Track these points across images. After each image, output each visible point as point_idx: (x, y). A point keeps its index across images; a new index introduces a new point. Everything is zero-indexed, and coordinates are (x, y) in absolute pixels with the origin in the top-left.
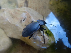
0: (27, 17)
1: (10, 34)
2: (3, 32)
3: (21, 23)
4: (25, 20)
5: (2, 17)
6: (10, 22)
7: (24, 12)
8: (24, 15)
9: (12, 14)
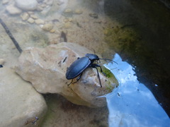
0: (69, 55)
1: (44, 87)
2: (29, 86)
3: (60, 66)
4: (67, 60)
5: (27, 61)
6: (42, 66)
7: (64, 49)
8: (64, 54)
9: (43, 55)
